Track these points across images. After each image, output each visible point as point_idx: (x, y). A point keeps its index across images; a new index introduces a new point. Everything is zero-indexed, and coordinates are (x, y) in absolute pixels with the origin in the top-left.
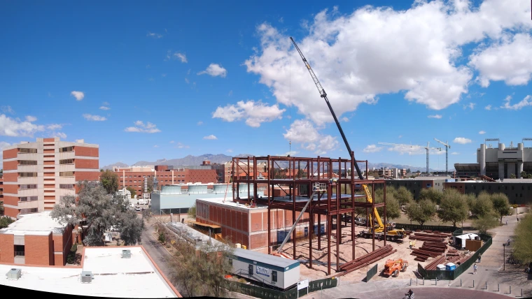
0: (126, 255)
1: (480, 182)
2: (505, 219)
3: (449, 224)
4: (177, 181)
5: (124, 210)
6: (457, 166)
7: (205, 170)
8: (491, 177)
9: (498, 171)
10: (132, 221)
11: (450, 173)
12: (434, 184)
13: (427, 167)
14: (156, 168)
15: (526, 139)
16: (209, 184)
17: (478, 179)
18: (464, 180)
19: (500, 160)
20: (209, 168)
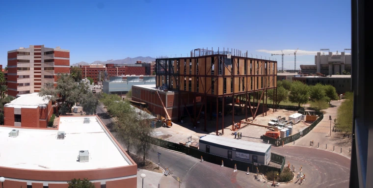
0: (87, 121)
1: (317, 77)
2: (333, 102)
3: (296, 105)
4: (120, 74)
5: (85, 92)
6: (301, 66)
7: (138, 67)
8: (324, 74)
9: (328, 70)
10: (90, 99)
11: (297, 71)
12: (287, 78)
13: (282, 67)
14: (107, 65)
15: (346, 49)
16: (140, 76)
17: (315, 75)
18: (306, 76)
19: (330, 63)
20: (141, 65)
